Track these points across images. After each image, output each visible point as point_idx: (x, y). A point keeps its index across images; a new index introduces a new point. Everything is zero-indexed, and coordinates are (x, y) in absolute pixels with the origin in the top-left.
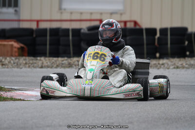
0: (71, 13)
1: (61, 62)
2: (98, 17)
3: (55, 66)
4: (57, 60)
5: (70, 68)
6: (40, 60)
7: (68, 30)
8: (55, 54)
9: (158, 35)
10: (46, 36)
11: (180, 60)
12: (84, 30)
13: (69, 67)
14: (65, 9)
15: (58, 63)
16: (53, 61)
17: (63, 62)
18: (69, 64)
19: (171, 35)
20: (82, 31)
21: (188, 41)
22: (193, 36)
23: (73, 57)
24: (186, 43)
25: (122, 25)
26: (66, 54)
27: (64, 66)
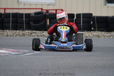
0: (25, 4)
2: (41, 7)
3: (15, 35)
6: (6, 32)
7: (23, 14)
8: (15, 28)
9: (75, 18)
10: (10, 18)
11: (88, 33)
12: (32, 14)
13: (23, 36)
14: (21, 2)
15: (17, 33)
16: (14, 32)
17: (20, 33)
18: (23, 34)
19: (83, 18)
20: (31, 15)
22: (95, 18)
23: (26, 30)
24: (92, 22)
25: (54, 12)
26: (21, 28)
27: (20, 35)
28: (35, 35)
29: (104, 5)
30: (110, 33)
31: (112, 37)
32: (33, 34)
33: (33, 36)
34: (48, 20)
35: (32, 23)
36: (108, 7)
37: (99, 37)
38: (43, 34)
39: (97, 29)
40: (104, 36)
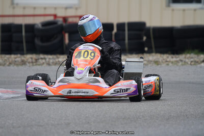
0: (24, 8)
1: (13, 59)
2: (52, 12)
3: (8, 63)
4: (10, 57)
5: (24, 66)
7: (20, 26)
9: (115, 30)
12: (38, 25)
13: (22, 64)
14: (17, 4)
15: (10, 60)
16: (6, 58)
17: (16, 60)
19: (129, 30)
20: (36, 26)
21: (146, 35)
22: (151, 31)
23: (27, 54)
24: (145, 38)
26: (19, 51)
27: (17, 63)
28: (44, 63)
30: (177, 56)
32: (40, 60)
33: (39, 65)
34: (67, 36)
35: (37, 42)
36: (173, 10)
37: (158, 64)
38: (59, 61)
39: (154, 49)
40: (167, 63)
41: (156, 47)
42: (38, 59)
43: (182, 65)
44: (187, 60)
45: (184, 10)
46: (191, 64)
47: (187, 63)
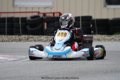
0: (20, 8)
1: (14, 38)
2: (37, 10)
3: (11, 40)
4: (12, 37)
5: (20, 42)
6: (2, 37)
7: (18, 19)
8: (11, 33)
10: (5, 22)
12: (28, 18)
14: (16, 6)
15: (12, 38)
16: (10, 37)
17: (16, 38)
18: (20, 39)
19: (82, 21)
20: (27, 19)
21: (92, 24)
22: (95, 21)
23: (22, 35)
24: (91, 25)
25: (52, 15)
26: (17, 33)
27: (16, 40)
28: (32, 40)
29: (104, 7)
30: (111, 36)
31: (113, 40)
32: (30, 39)
33: (30, 41)
34: (46, 24)
35: (28, 28)
36: (108, 9)
37: (99, 41)
38: (41, 39)
39: (97, 32)
40: (105, 40)
41: (98, 31)
42: (29, 38)
43: (114, 41)
44: (116, 38)
45: (114, 9)
46: (119, 41)
47: (117, 40)
